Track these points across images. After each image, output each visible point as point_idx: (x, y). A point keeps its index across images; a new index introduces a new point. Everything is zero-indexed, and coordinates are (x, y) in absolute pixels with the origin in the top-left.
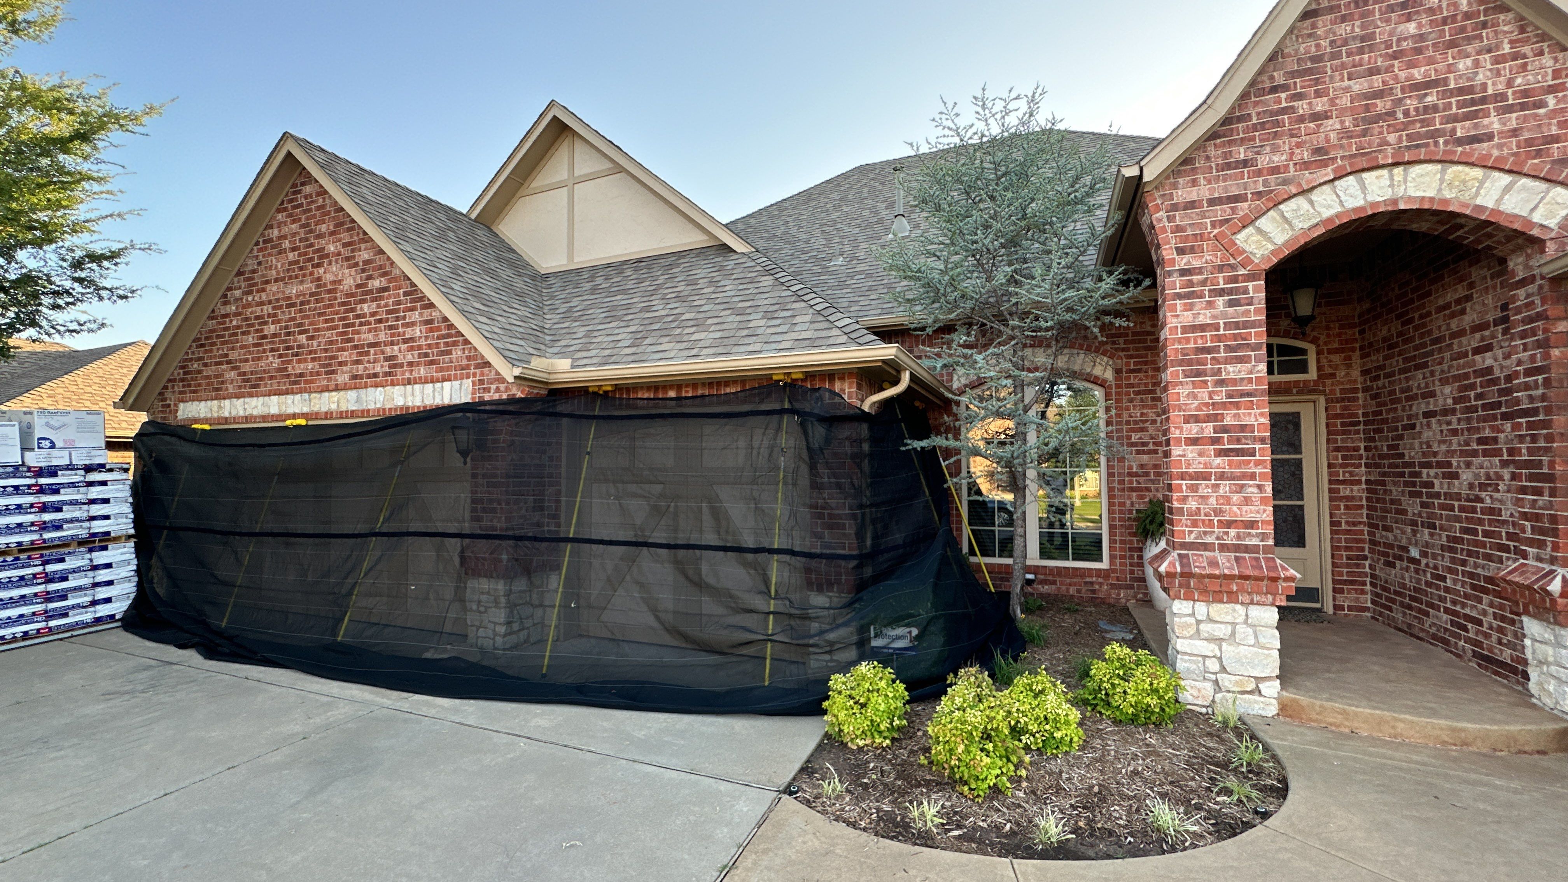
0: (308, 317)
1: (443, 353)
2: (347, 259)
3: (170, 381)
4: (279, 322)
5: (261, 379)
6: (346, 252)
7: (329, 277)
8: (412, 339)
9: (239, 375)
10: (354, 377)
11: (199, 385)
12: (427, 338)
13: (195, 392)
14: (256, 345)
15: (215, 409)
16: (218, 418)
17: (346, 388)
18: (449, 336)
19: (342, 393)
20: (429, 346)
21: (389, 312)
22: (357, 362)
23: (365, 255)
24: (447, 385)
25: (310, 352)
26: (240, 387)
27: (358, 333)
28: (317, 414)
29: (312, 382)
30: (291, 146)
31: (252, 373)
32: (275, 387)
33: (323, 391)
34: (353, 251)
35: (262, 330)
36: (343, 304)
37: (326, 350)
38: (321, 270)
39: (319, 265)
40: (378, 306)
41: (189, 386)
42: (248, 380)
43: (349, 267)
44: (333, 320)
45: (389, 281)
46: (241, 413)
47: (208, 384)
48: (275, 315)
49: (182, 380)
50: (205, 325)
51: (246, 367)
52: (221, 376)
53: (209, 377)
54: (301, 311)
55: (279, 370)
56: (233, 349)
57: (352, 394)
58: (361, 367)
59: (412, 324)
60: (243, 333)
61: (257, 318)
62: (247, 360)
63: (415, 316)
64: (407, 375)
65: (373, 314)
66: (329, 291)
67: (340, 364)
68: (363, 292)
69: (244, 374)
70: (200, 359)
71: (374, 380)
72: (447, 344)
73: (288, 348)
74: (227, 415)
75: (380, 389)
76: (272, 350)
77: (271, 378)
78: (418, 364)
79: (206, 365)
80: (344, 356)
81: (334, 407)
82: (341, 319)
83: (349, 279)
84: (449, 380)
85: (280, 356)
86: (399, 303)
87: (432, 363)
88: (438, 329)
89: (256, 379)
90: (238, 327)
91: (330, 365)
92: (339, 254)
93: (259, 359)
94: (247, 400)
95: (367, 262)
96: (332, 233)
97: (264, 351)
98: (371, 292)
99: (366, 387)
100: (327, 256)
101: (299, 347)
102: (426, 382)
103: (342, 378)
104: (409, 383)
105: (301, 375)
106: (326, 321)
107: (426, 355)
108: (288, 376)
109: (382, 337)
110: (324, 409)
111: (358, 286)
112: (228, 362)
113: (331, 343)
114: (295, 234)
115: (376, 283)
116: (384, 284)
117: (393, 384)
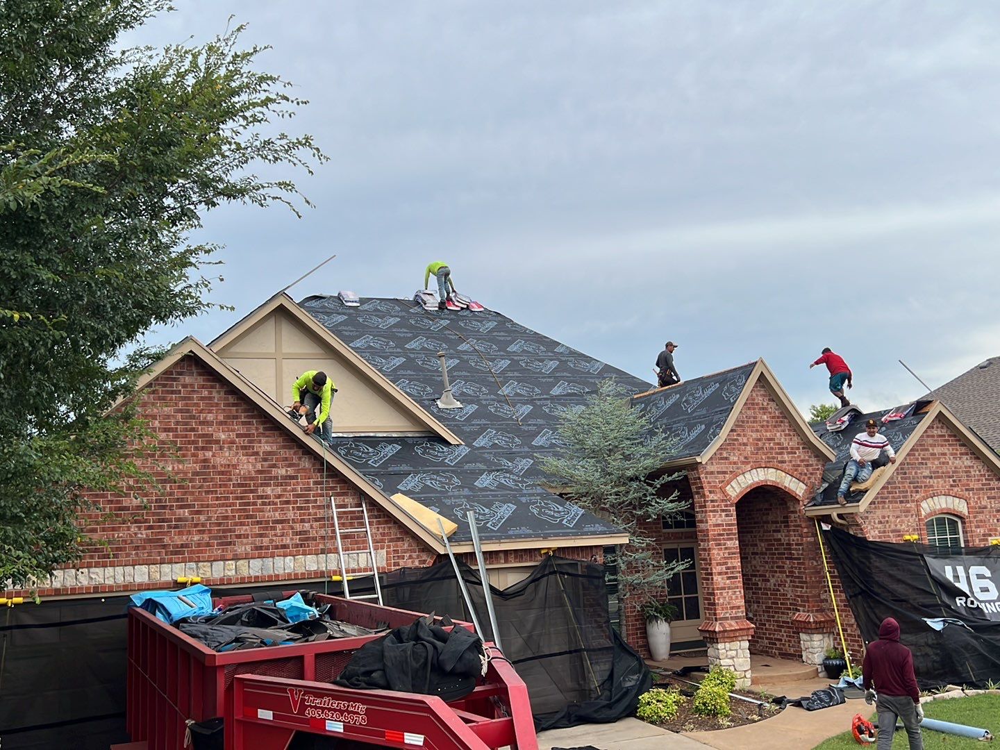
0: (192, 493)
2: (244, 448)
4: (146, 495)
5: (120, 549)
6: (240, 441)
7: (220, 461)
10: (257, 550)
12: (340, 518)
14: (109, 516)
17: (247, 557)
19: (242, 561)
20: (343, 524)
21: (297, 496)
22: (261, 536)
25: (196, 525)
27: (260, 511)
29: (199, 552)
30: (193, 348)
32: (143, 557)
33: (215, 560)
35: (118, 502)
36: (240, 485)
38: (209, 454)
39: (205, 449)
40: (284, 491)
42: (97, 550)
44: (225, 498)
48: (139, 488)
54: (180, 487)
55: (149, 541)
57: (255, 563)
58: (266, 539)
62: (93, 531)
64: (321, 547)
65: (278, 496)
66: (221, 473)
68: (264, 478)
71: (282, 550)
73: (162, 520)
75: (290, 558)
76: (137, 521)
77: (136, 548)
80: (243, 530)
81: (231, 574)
82: (238, 498)
83: (248, 465)
85: (150, 528)
86: (308, 489)
87: (346, 537)
89: (113, 549)
91: (224, 537)
92: (232, 442)
93: (114, 529)
95: (268, 453)
96: (222, 423)
97: (123, 522)
98: (275, 478)
99: (272, 557)
103: (243, 549)
104: (323, 553)
105: (184, 546)
106: (217, 499)
108: (164, 547)
109: (290, 515)
110: (218, 576)
111: (259, 472)
113: (225, 518)
114: (168, 417)
115: (282, 472)
116: (291, 471)
117: (304, 554)
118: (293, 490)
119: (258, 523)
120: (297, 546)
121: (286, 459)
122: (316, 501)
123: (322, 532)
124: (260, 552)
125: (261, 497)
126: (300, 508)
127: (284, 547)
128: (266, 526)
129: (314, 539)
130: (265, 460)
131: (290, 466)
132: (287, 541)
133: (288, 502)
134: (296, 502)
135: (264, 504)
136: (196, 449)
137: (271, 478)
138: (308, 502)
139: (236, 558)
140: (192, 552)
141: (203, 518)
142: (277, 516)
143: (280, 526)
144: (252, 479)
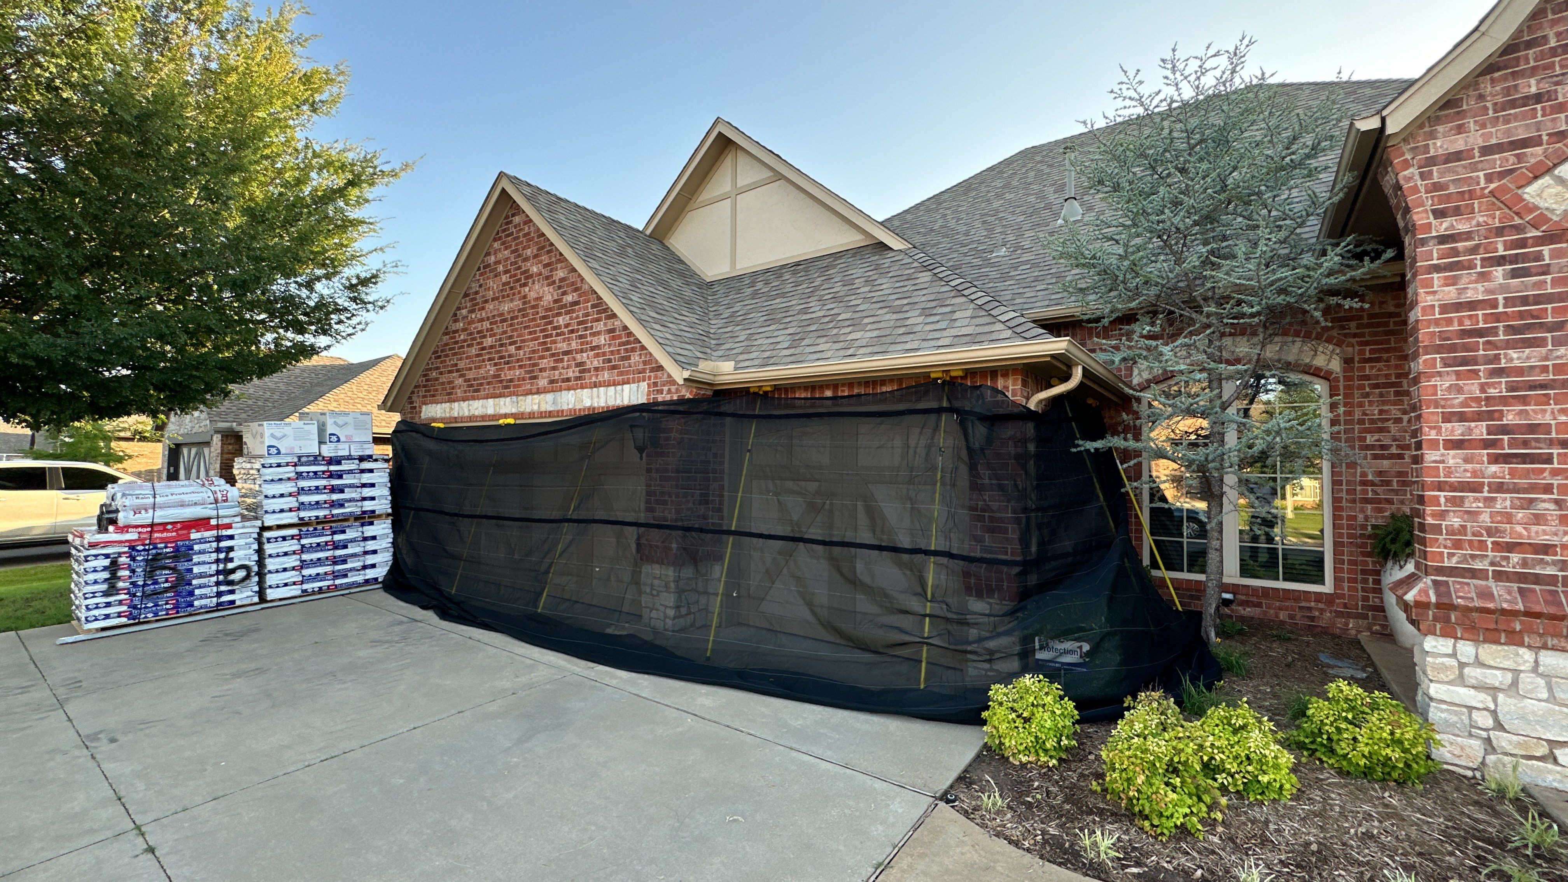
0: (516, 330)
1: (623, 359)
2: (547, 278)
3: (416, 387)
4: (494, 335)
5: (481, 384)
6: (545, 272)
7: (533, 295)
8: (598, 347)
9: (465, 381)
10: (552, 382)
11: (437, 390)
12: (610, 345)
13: (434, 396)
14: (478, 355)
15: (448, 410)
16: (450, 418)
17: (545, 391)
18: (628, 343)
19: (542, 396)
20: (612, 352)
21: (579, 323)
22: (554, 368)
23: (561, 274)
24: (626, 387)
25: (518, 361)
26: (465, 392)
27: (555, 342)
28: (523, 414)
29: (519, 386)
30: (505, 184)
31: (475, 379)
32: (491, 391)
33: (527, 394)
34: (551, 271)
35: (482, 343)
36: (544, 317)
37: (530, 359)
38: (527, 289)
39: (525, 285)
40: (571, 319)
41: (429, 391)
42: (471, 386)
43: (549, 285)
44: (535, 332)
45: (580, 296)
46: (467, 414)
47: (443, 389)
48: (492, 329)
49: (425, 386)
50: (441, 340)
51: (471, 375)
52: (452, 382)
53: (443, 383)
54: (511, 325)
55: (495, 376)
56: (461, 359)
57: (549, 397)
58: (557, 372)
59: (599, 333)
60: (468, 346)
61: (478, 332)
62: (471, 369)
63: (600, 326)
64: (594, 379)
65: (566, 326)
66: (533, 307)
67: (541, 370)
68: (559, 307)
69: (469, 380)
70: (437, 368)
71: (567, 384)
72: (626, 350)
73: (501, 358)
74: (456, 415)
75: (572, 392)
76: (490, 359)
77: (489, 383)
78: (603, 369)
79: (441, 373)
80: (544, 363)
81: (535, 408)
82: (542, 331)
83: (548, 295)
84: (628, 383)
85: (495, 365)
86: (587, 315)
87: (614, 367)
88: (620, 337)
89: (478, 385)
90: (465, 341)
91: (533, 371)
92: (540, 274)
93: (479, 367)
94: (471, 402)
95: (562, 280)
96: (536, 256)
97: (483, 361)
98: (565, 306)
99: (561, 390)
100: (531, 276)
101: (510, 356)
102: (609, 385)
103: (543, 383)
104: (595, 386)
105: (511, 380)
106: (530, 333)
107: (609, 361)
108: (501, 382)
109: (574, 345)
110: (528, 410)
111: (555, 301)
112: (458, 371)
113: (534, 352)
114: (507, 259)
115: (569, 298)
116: (576, 298)
117: (582, 387)
118: (578, 317)
119: (553, 355)
120: (577, 378)
121: (573, 284)
122: (592, 327)
123: (595, 364)
124: (555, 386)
125: (555, 328)
126: (581, 337)
127: (568, 380)
128: (557, 358)
129: (589, 371)
130: (559, 287)
131: (576, 290)
132: (571, 375)
133: (572, 331)
134: (578, 330)
135: (557, 335)
136: (521, 286)
137: (562, 307)
138: (586, 329)
139: (538, 392)
140: (515, 386)
141: (521, 352)
142: (564, 347)
143: (566, 358)
144: (550, 309)
